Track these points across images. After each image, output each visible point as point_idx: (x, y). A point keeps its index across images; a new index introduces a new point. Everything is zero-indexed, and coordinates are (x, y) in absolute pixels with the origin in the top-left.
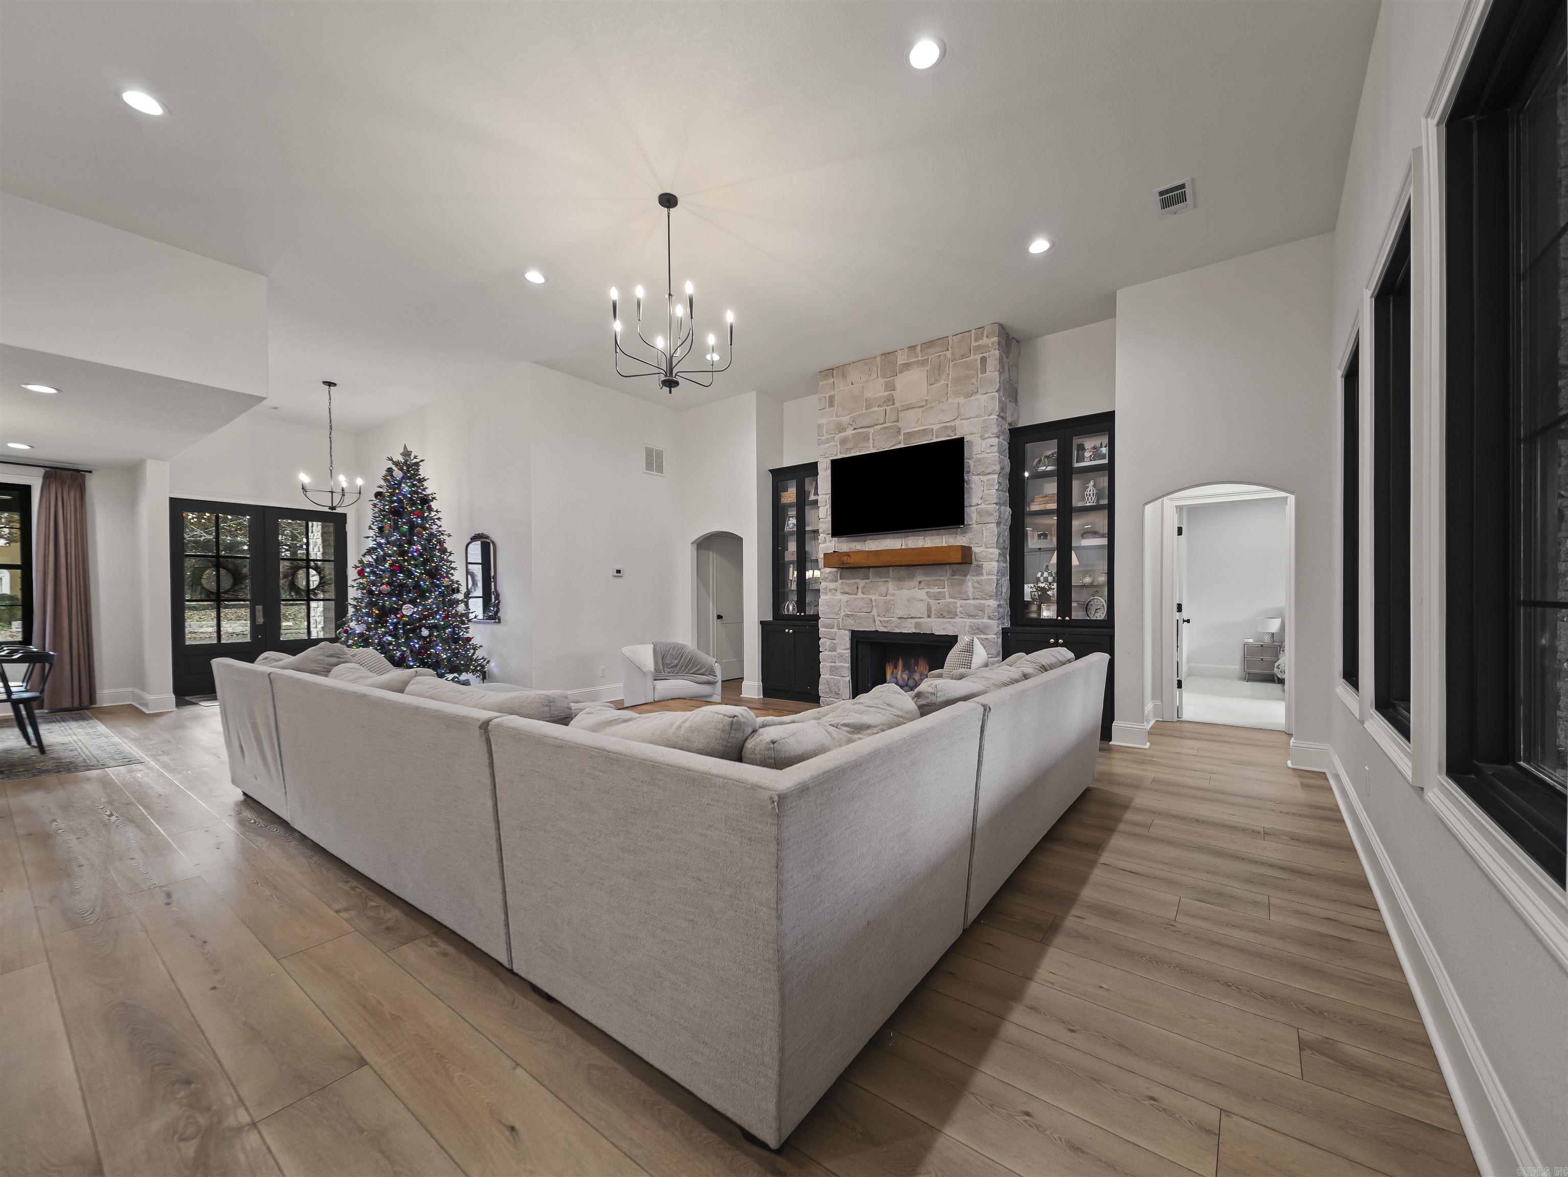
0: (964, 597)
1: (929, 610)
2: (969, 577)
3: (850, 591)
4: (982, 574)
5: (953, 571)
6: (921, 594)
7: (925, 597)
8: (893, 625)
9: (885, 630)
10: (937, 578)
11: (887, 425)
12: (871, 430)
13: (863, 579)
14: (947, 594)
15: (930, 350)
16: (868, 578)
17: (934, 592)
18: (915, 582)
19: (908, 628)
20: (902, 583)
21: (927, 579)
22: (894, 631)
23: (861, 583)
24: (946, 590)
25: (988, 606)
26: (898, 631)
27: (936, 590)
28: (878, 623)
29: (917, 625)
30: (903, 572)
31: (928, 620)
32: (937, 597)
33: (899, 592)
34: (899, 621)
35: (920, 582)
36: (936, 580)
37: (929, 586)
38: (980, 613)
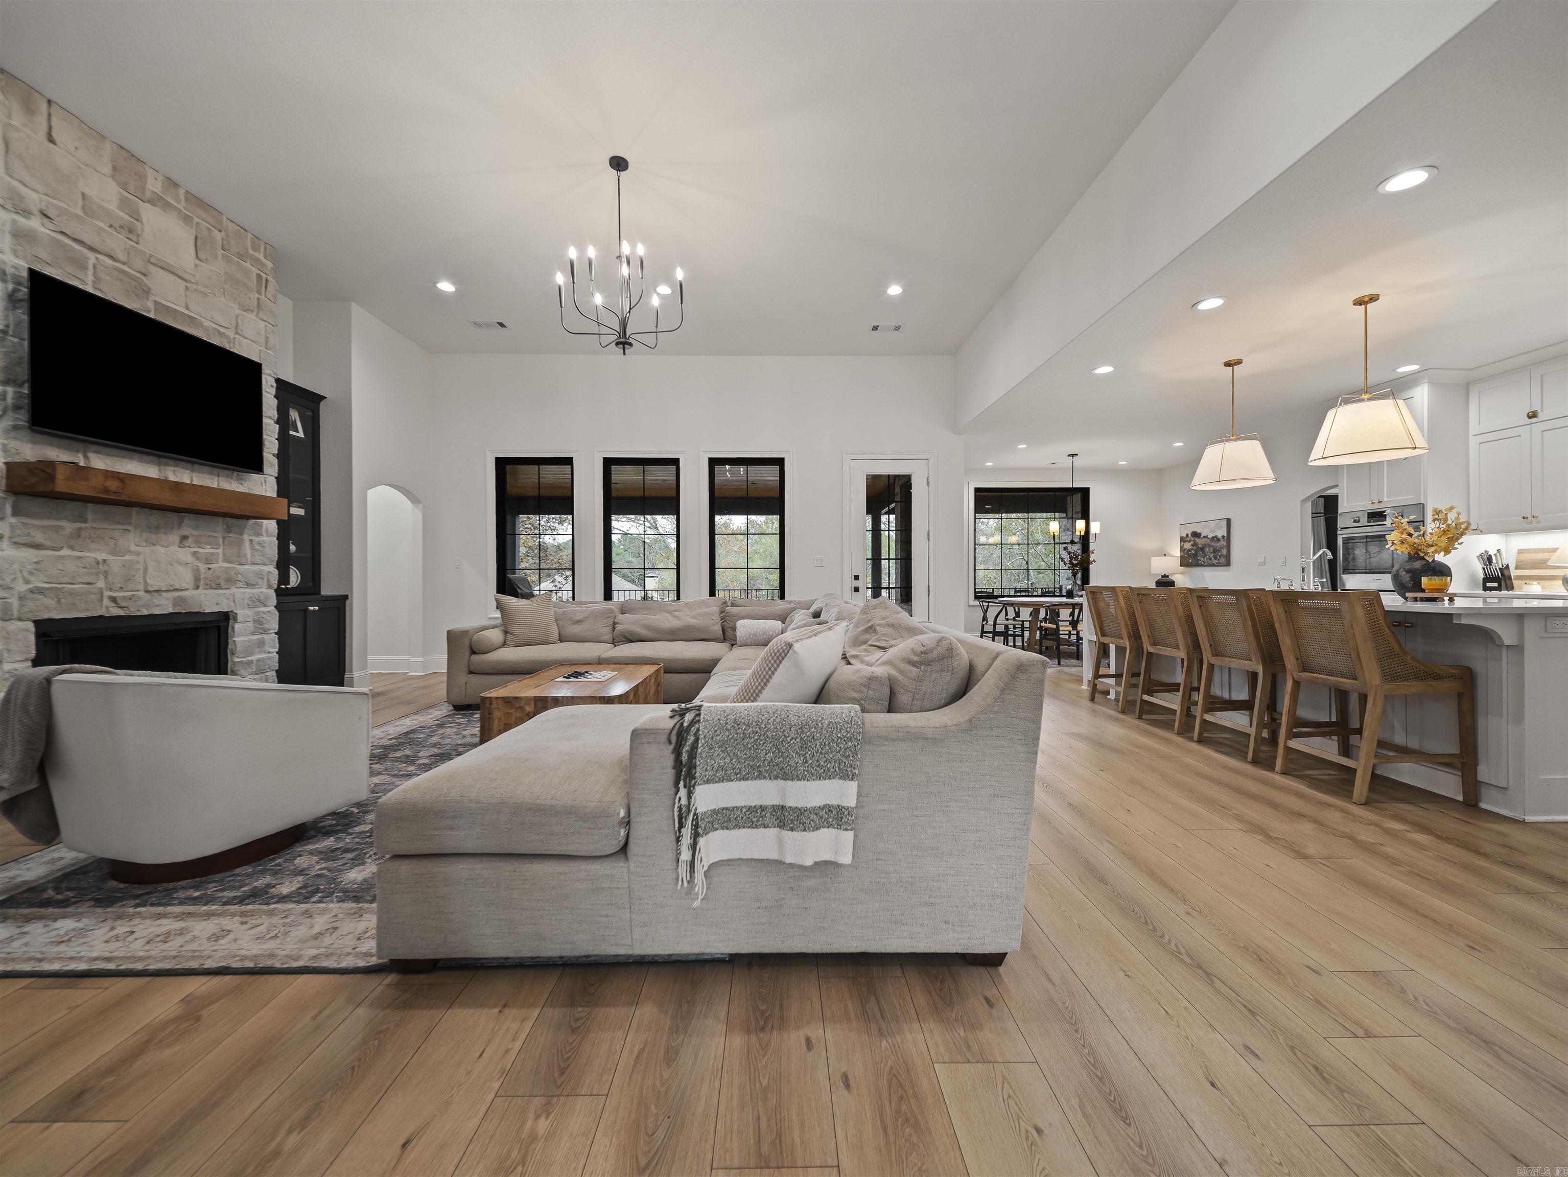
0: (243, 561)
1: (197, 579)
2: (246, 537)
3: (48, 543)
4: (260, 534)
5: (228, 527)
6: (185, 554)
7: (190, 559)
8: (140, 603)
9: (121, 613)
10: (210, 533)
11: (125, 268)
12: (92, 257)
13: (74, 522)
14: (221, 556)
15: (199, 211)
16: (85, 521)
17: (205, 553)
18: (174, 537)
19: (164, 606)
20: (154, 536)
21: (196, 533)
22: (139, 614)
23: (69, 527)
24: (220, 551)
25: (269, 572)
26: (145, 612)
27: (207, 550)
28: (106, 602)
29: (177, 601)
30: (155, 518)
31: (195, 592)
32: (208, 560)
33: (147, 550)
34: (147, 596)
35: (184, 538)
36: (209, 536)
37: (198, 543)
38: (260, 581)
